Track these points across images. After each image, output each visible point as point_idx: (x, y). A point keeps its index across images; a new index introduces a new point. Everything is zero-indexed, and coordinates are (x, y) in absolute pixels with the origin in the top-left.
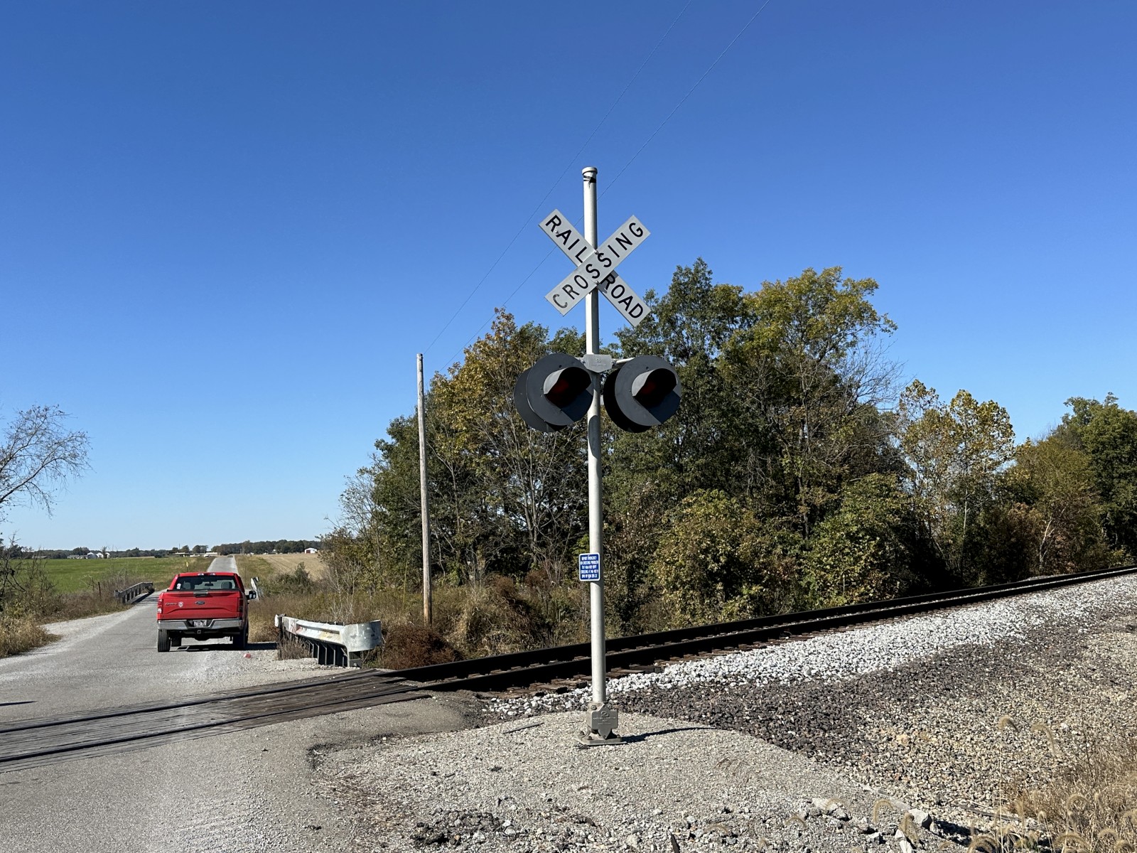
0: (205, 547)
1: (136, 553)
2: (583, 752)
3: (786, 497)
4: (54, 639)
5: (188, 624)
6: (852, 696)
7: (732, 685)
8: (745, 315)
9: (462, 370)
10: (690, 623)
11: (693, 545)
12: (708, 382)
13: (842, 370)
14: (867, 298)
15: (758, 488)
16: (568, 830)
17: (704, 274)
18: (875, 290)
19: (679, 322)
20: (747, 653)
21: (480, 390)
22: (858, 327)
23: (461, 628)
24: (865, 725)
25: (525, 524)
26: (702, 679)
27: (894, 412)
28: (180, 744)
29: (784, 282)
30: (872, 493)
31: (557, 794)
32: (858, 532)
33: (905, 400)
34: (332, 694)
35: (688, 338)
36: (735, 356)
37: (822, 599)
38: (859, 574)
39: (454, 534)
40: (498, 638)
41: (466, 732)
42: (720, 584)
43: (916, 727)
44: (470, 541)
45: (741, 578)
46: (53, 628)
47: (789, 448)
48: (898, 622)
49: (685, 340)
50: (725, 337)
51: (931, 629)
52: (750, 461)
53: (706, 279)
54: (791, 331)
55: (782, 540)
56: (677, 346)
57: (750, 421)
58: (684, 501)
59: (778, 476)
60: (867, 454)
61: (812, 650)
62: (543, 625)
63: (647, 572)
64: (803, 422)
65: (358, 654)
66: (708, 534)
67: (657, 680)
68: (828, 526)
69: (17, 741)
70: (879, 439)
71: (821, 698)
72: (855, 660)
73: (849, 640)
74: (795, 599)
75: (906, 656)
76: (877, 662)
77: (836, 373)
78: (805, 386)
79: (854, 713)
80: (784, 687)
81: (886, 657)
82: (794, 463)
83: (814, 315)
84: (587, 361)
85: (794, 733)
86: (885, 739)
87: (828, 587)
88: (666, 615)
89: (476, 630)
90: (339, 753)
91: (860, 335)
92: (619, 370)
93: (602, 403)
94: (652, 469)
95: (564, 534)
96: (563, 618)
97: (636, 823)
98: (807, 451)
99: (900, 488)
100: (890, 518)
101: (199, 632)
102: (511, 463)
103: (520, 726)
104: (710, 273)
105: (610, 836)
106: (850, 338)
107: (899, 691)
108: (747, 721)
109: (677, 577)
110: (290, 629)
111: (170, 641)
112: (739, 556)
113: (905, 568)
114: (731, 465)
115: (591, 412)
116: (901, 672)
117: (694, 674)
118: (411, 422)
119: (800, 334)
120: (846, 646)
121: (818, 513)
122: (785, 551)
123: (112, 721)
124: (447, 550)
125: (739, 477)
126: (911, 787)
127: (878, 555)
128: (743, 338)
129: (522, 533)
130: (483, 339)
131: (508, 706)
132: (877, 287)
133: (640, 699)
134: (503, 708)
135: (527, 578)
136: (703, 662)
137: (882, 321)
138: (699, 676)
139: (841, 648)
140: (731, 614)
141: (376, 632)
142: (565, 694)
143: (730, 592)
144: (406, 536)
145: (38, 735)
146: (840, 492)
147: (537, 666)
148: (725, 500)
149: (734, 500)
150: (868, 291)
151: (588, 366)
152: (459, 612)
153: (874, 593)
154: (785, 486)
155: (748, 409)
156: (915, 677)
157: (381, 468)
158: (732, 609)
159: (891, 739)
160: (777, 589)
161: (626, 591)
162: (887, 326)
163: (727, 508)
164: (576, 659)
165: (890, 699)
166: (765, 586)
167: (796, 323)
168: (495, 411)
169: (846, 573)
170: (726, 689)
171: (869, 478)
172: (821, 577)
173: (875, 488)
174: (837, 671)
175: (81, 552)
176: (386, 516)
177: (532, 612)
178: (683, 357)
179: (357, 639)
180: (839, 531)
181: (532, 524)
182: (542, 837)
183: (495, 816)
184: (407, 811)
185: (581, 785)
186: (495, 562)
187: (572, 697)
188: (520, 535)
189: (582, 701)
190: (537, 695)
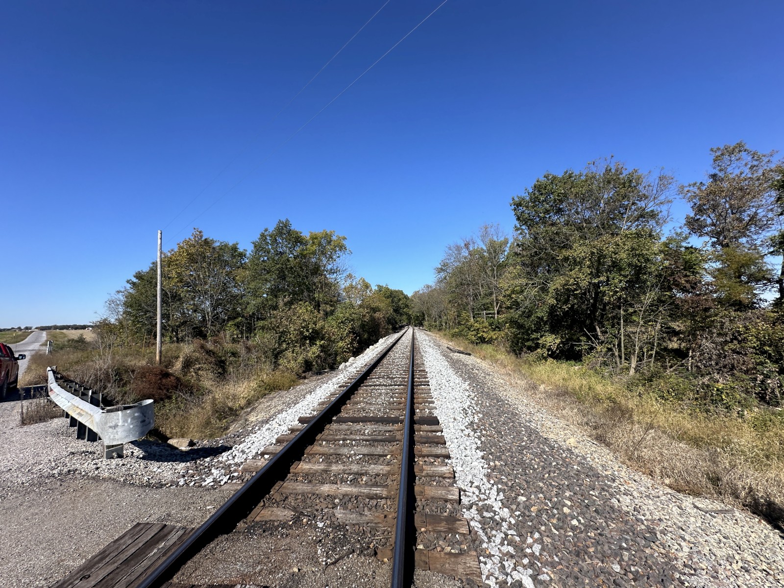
0: (31, 327)
8: (301, 242)
9: (176, 252)
11: (298, 325)
21: (185, 261)
23: (178, 365)
29: (317, 232)
39: (169, 321)
42: (308, 340)
44: (178, 324)
45: (317, 338)
49: (280, 249)
62: (221, 361)
83: (325, 245)
89: (187, 365)
91: (341, 254)
96: (230, 357)
106: (337, 255)
112: (317, 329)
124: (164, 328)
130: (188, 239)
132: (347, 239)
137: (348, 250)
143: (312, 343)
146: (335, 307)
148: (310, 307)
150: (344, 240)
153: (350, 341)
157: (129, 292)
161: (277, 345)
162: (350, 252)
168: (192, 270)
176: (131, 313)
177: (215, 355)
179: (120, 430)
181: (208, 317)
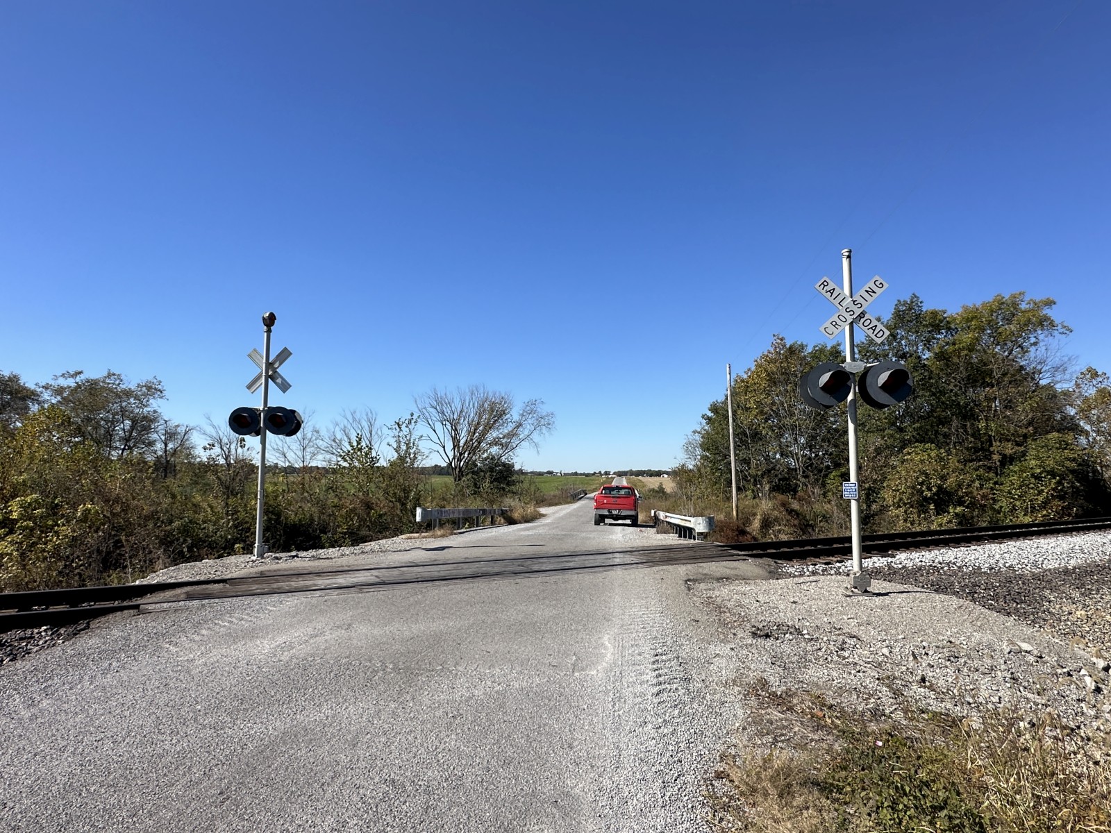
0: (610, 472)
1: (576, 474)
2: (848, 598)
3: (982, 449)
4: (544, 516)
5: (609, 512)
6: (1039, 582)
7: (945, 569)
8: (949, 329)
9: (753, 372)
10: (910, 529)
11: (912, 479)
12: (921, 374)
13: (1027, 362)
14: (1047, 311)
15: (960, 443)
16: (844, 640)
17: (917, 304)
18: (1053, 306)
19: (899, 336)
20: (956, 550)
21: (764, 384)
22: (1040, 332)
23: (756, 524)
24: (1049, 602)
25: (793, 464)
26: (924, 564)
27: (1071, 390)
28: (619, 572)
29: (979, 304)
30: (1053, 447)
31: (834, 620)
32: (1041, 473)
33: (1079, 381)
34: (691, 553)
35: (906, 346)
36: (942, 356)
37: (1011, 518)
38: (1042, 502)
39: (749, 468)
40: (779, 531)
41: (771, 581)
42: (932, 505)
43: (1092, 607)
44: (759, 473)
45: (949, 502)
46: (543, 510)
47: (984, 416)
48: (1076, 536)
49: (904, 347)
50: (934, 343)
51: (1105, 541)
52: (954, 425)
53: (919, 307)
54: (985, 338)
55: (979, 477)
56: (898, 351)
57: (954, 398)
58: (905, 451)
59: (976, 434)
60: (1048, 420)
61: (1006, 551)
62: (808, 525)
63: (879, 496)
64: (995, 398)
65: (702, 533)
66: (924, 473)
67: (892, 562)
68: (1017, 468)
69: (542, 563)
70: (1058, 409)
71: (1014, 582)
72: (1041, 559)
73: (1035, 545)
74: (990, 517)
75: (1084, 559)
76: (1059, 562)
77: (1021, 364)
78: (997, 374)
79: (1041, 594)
80: (985, 573)
81: (1066, 559)
82: (988, 426)
83: (1003, 325)
84: (847, 366)
85: (993, 603)
86: (1066, 613)
87: (1016, 510)
88: (893, 523)
89: (765, 525)
90: (701, 584)
91: (1041, 337)
92: (869, 371)
93: (857, 391)
94: (881, 430)
95: (820, 471)
96: (820, 521)
97: (887, 642)
98: (998, 418)
99: (1076, 443)
100: (1068, 463)
101: (614, 516)
102: (784, 426)
103: (804, 581)
104: (921, 302)
105: (871, 647)
106: (1033, 340)
107: (1078, 581)
108: (958, 592)
109: (901, 499)
110: (662, 518)
111: (600, 520)
112: (946, 487)
113: (1080, 499)
114: (939, 428)
115: (850, 397)
116: (1079, 569)
117: (918, 560)
118: (722, 404)
119: (992, 339)
120: (1033, 549)
121: (1007, 460)
122: (982, 486)
123: (583, 557)
124: (745, 478)
125: (946, 436)
126: (1089, 647)
127: (1057, 489)
128: (947, 343)
129: (793, 469)
130: (766, 353)
131: (794, 569)
132: (1055, 303)
133: (880, 572)
134: (791, 570)
135: (797, 496)
136: (923, 553)
137: (1060, 326)
138: (921, 561)
139: (1029, 550)
140: (941, 525)
141: (711, 521)
142: (830, 566)
143: (940, 510)
144: (720, 469)
145: (552, 561)
146: (1026, 446)
147: (810, 548)
148: (935, 451)
149: (943, 451)
150: (1048, 307)
151: (848, 369)
152: (755, 514)
153: (1054, 515)
154: (981, 442)
155: (952, 390)
156: (1091, 574)
157: (705, 430)
158: (940, 522)
159: (1071, 613)
160: (976, 510)
162: (1064, 330)
163: (937, 455)
164: (835, 546)
165: (1070, 587)
166: (967, 507)
167: (989, 331)
168: (774, 396)
169: (1031, 501)
170: (941, 571)
171: (1050, 436)
172: (1011, 503)
173: (1055, 443)
174: (1027, 566)
175: (550, 473)
176: (708, 458)
177: (801, 517)
178: (902, 358)
179: (701, 525)
180: (1025, 472)
181: (799, 464)
182: (827, 642)
183: (797, 627)
184: (746, 619)
185: (849, 616)
186: (775, 486)
187: (835, 568)
188: (792, 471)
189: (841, 570)
190: (812, 564)
